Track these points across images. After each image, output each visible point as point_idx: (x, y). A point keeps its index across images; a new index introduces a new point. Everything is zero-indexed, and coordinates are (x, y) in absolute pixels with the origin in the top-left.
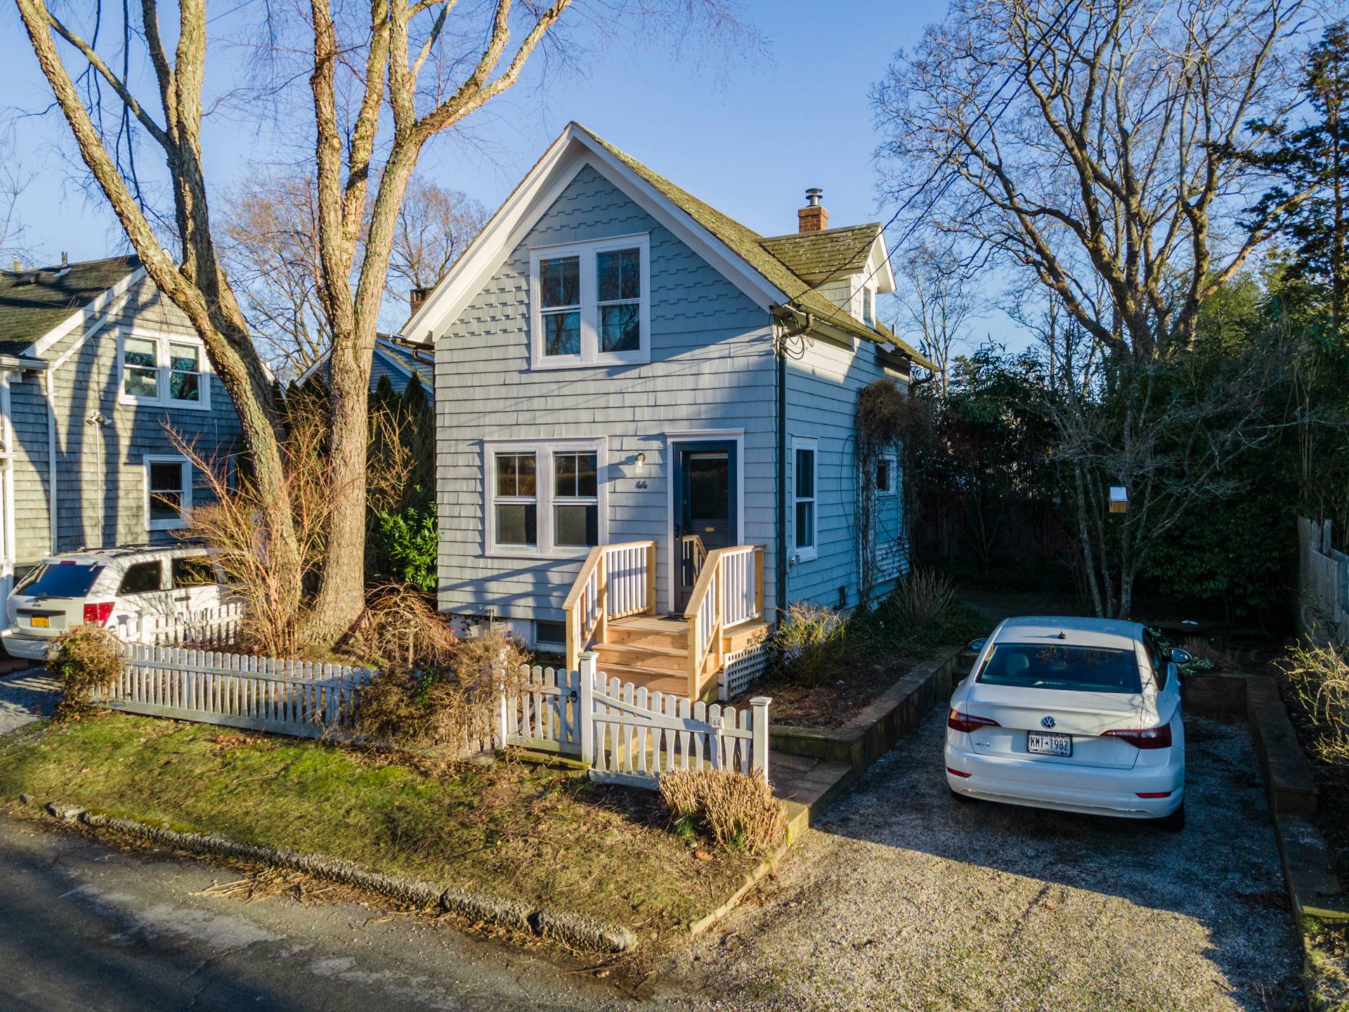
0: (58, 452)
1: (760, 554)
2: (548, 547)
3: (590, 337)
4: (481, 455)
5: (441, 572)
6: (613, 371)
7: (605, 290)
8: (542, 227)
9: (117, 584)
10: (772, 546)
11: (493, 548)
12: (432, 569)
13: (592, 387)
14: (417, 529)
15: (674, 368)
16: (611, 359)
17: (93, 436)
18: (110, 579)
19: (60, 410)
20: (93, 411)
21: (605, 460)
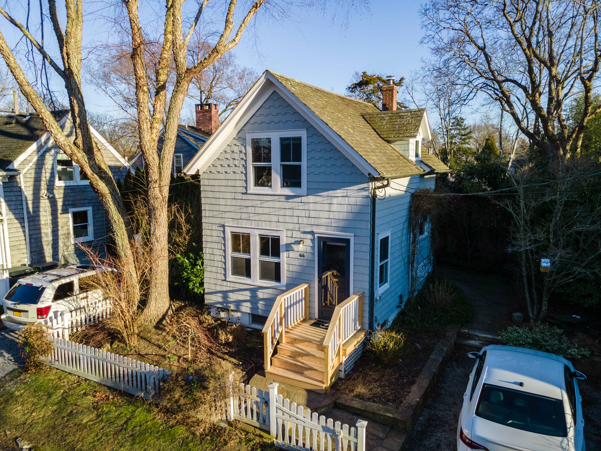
0: (28, 212)
1: (361, 299)
2: (256, 280)
3: (276, 178)
4: (224, 232)
5: (206, 286)
6: (288, 197)
7: (284, 156)
8: (252, 121)
9: (52, 296)
10: (367, 294)
11: (231, 277)
12: (202, 284)
13: (278, 205)
14: (194, 265)
15: (319, 199)
16: (287, 191)
17: (45, 204)
18: (49, 293)
19: (28, 192)
20: (44, 191)
21: (283, 241)
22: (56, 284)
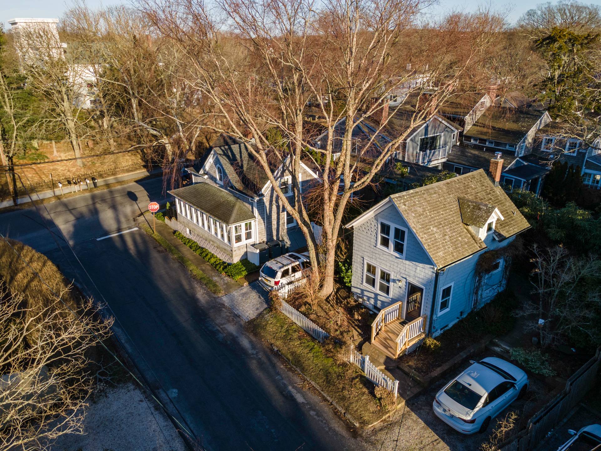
0: (267, 214)
1: (425, 318)
2: (377, 290)
3: (391, 245)
4: (363, 261)
5: (352, 283)
6: (397, 257)
7: (396, 236)
8: (382, 213)
9: (280, 276)
10: (429, 317)
11: (365, 283)
12: (350, 282)
13: (391, 259)
14: (347, 271)
15: (411, 264)
16: (397, 255)
17: (274, 208)
18: (279, 274)
19: (267, 204)
20: (274, 202)
21: (392, 277)
22: (282, 270)
